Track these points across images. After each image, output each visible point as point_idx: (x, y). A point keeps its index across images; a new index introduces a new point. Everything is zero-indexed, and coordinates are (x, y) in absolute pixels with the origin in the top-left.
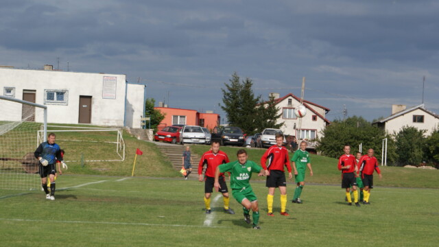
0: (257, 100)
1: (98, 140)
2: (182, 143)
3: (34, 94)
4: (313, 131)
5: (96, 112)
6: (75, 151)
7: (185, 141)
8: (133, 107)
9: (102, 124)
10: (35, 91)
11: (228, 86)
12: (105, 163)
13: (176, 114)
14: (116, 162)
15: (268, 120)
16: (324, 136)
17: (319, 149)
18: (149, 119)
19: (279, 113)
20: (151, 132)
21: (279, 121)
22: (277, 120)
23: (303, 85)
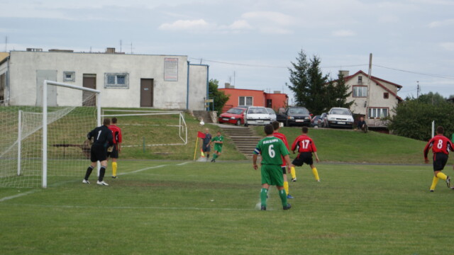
0: (326, 78)
1: (160, 124)
2: (247, 125)
3: (95, 79)
4: (385, 109)
5: (157, 95)
6: (136, 135)
7: (249, 122)
9: (164, 107)
10: (95, 75)
11: (294, 65)
12: (167, 147)
13: (242, 96)
14: (178, 146)
15: (338, 99)
16: (395, 114)
17: (392, 127)
18: (212, 101)
19: (348, 91)
20: (214, 114)
21: (348, 100)
22: (347, 98)
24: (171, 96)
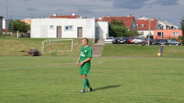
5: (84, 33)
8: (103, 31)
10: (61, 26)
11: (182, 20)
24: (89, 33)
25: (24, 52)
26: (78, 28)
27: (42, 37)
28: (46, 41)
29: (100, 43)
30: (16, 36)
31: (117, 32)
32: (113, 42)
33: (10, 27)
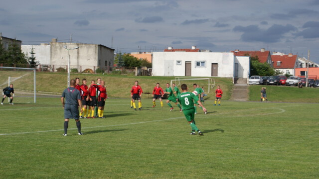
5: (220, 70)
8: (243, 68)
9: (222, 77)
10: (191, 62)
23: (309, 54)
24: (226, 71)
25: (149, 93)
26: (212, 64)
27: (167, 75)
28: (175, 80)
29: (240, 83)
30: (134, 73)
31: (258, 70)
32: (259, 82)
33: (120, 62)
